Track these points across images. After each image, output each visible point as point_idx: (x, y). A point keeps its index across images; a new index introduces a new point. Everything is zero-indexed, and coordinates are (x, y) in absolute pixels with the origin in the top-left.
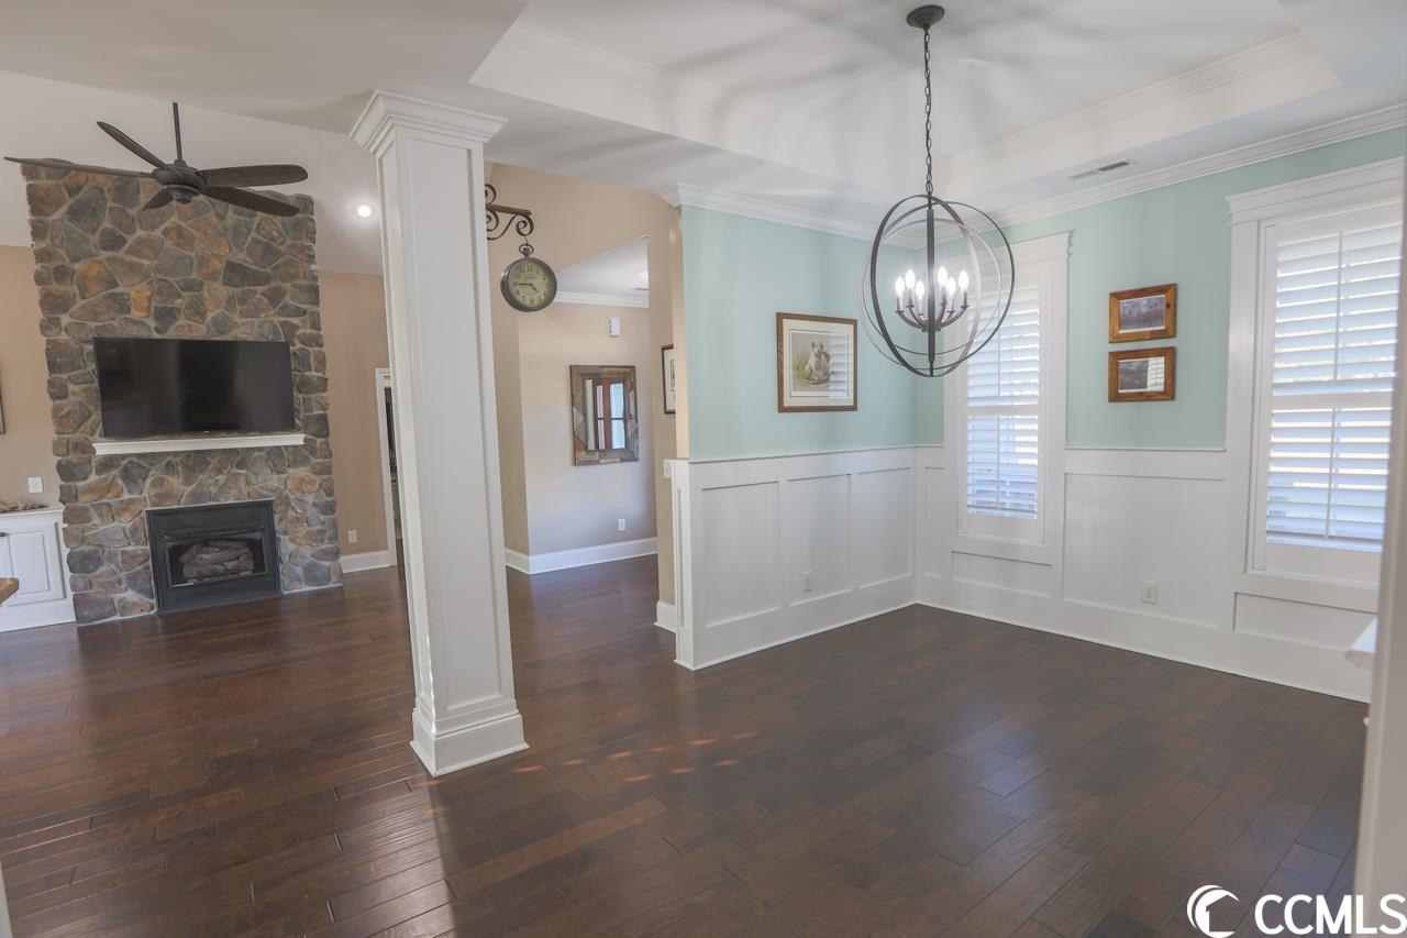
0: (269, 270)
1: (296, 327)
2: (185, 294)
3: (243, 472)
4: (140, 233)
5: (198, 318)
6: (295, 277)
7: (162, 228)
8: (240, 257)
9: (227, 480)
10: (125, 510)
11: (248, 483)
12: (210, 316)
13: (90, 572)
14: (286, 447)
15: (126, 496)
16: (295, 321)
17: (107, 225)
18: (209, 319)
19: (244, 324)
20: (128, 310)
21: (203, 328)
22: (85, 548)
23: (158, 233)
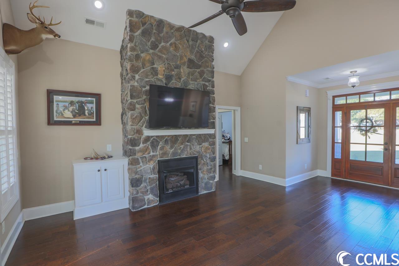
0: (200, 63)
1: (207, 86)
2: (175, 70)
3: (189, 144)
4: (163, 44)
5: (178, 80)
6: (208, 67)
7: (170, 43)
8: (193, 57)
9: (184, 147)
10: (151, 160)
11: (191, 149)
12: (182, 79)
13: (139, 187)
14: (202, 134)
15: (152, 154)
16: (207, 84)
17: (153, 39)
18: (182, 81)
19: (192, 83)
20: (157, 75)
21: (180, 84)
22: (137, 176)
23: (168, 44)
